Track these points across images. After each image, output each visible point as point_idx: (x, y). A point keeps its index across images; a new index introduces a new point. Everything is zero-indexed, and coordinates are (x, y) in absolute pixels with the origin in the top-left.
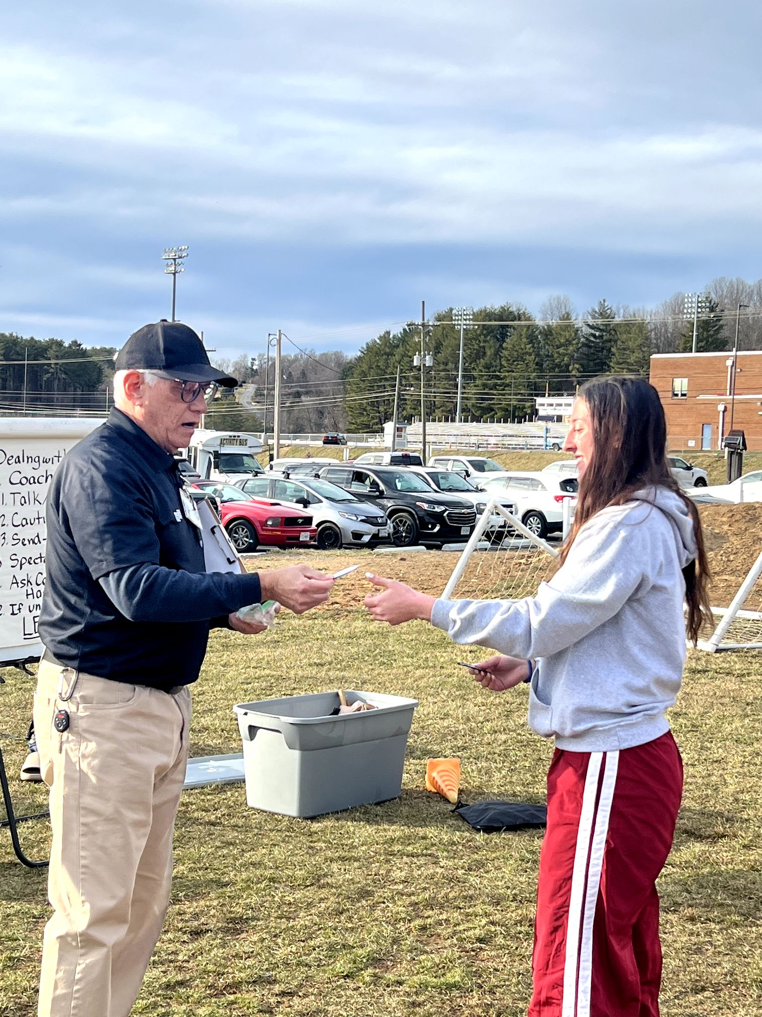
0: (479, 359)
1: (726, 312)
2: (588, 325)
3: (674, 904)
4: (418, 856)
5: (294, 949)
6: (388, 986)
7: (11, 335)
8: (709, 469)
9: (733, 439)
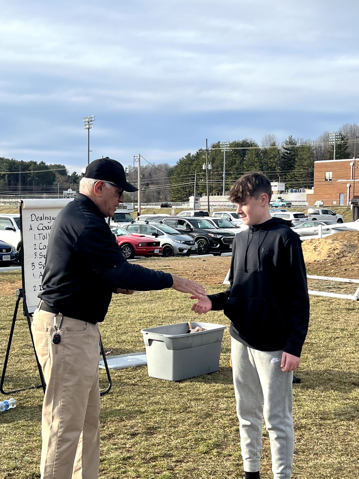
0: (233, 165)
1: (349, 140)
2: (284, 148)
3: (352, 417)
4: (231, 397)
5: (179, 441)
6: (225, 457)
7: (12, 159)
8: (343, 215)
9: (355, 200)
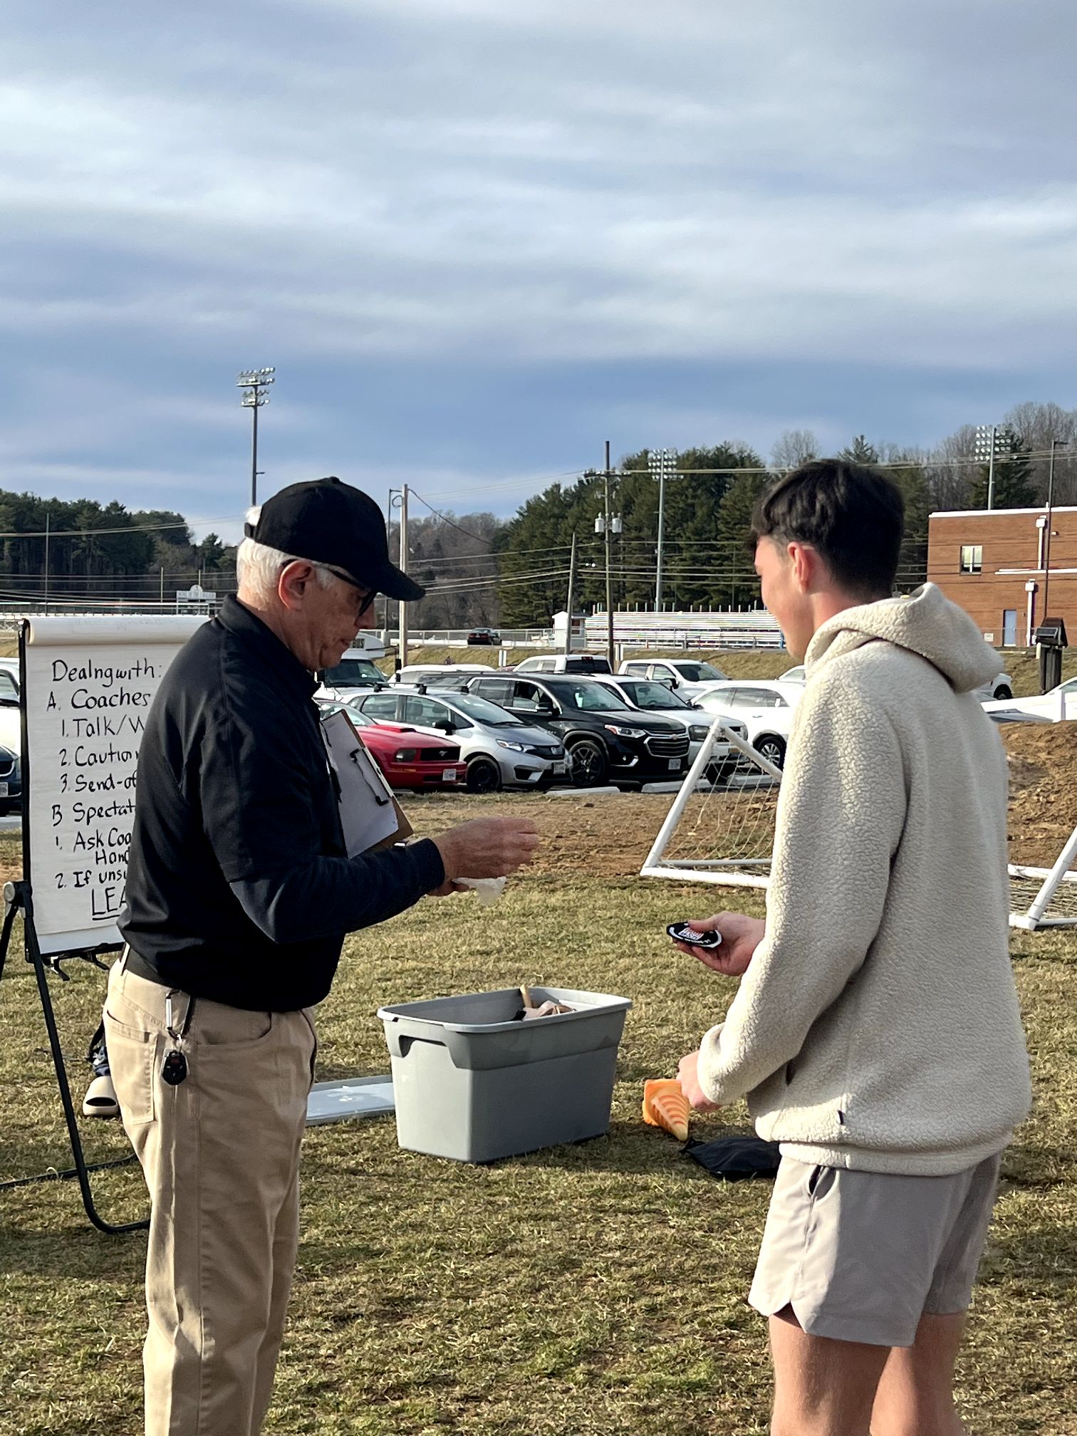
0: (687, 521)
1: (1032, 454)
3: (994, 1273)
4: (639, 1212)
5: (477, 1340)
6: (609, 1387)
7: (25, 495)
8: (1014, 674)
9: (1048, 632)
